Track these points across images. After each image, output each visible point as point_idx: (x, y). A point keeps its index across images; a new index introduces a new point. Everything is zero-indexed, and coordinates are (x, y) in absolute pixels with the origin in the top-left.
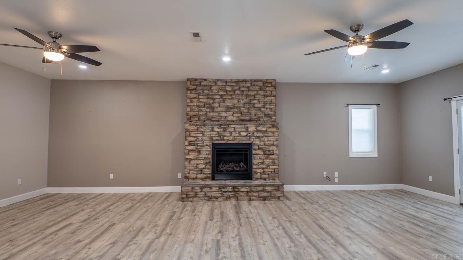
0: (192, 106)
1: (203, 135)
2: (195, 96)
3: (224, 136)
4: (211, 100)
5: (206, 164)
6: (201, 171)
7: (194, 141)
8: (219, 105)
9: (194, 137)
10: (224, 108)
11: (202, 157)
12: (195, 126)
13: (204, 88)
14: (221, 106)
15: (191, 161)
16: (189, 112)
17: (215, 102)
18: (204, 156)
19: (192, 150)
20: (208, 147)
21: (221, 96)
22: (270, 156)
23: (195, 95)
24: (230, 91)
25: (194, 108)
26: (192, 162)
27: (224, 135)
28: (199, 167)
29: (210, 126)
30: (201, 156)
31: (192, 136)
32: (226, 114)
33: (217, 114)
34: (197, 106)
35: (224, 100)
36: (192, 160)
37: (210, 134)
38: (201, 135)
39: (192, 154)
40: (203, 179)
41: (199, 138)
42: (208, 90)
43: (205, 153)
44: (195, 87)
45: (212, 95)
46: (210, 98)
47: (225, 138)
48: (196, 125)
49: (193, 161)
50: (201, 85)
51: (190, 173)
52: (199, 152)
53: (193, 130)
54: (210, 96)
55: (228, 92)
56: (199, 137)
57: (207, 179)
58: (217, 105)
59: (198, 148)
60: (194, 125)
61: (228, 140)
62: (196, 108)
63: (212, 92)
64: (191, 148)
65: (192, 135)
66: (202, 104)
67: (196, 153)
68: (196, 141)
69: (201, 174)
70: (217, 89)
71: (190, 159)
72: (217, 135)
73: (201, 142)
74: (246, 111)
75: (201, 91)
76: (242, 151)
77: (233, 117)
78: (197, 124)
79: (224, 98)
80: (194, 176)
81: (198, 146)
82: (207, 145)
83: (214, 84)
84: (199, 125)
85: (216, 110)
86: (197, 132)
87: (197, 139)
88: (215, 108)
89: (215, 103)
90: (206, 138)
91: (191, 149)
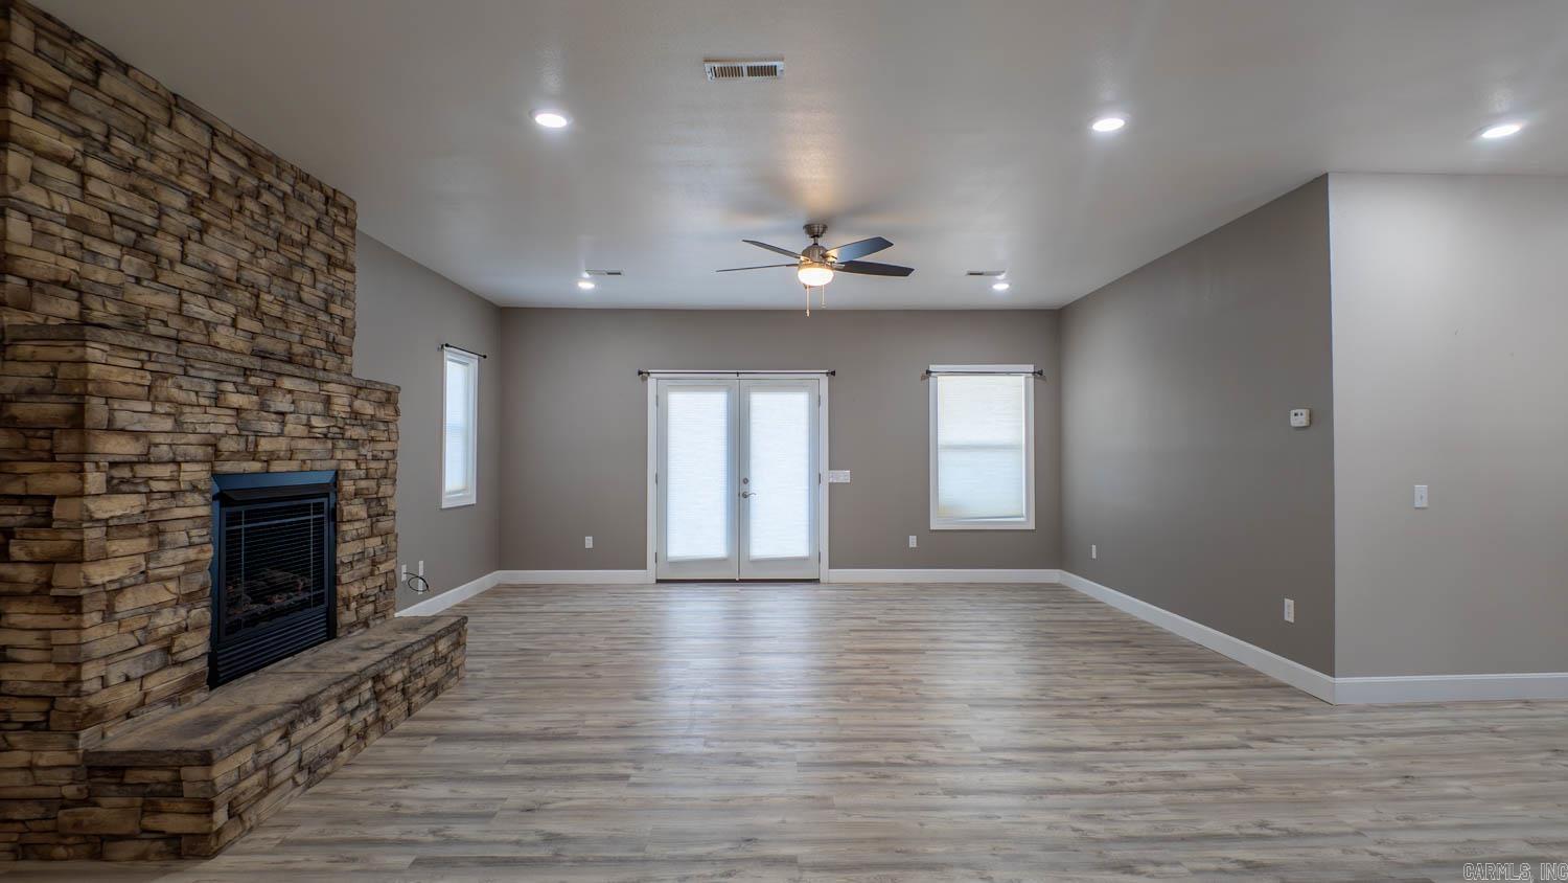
0: (44, 213)
1: (179, 427)
2: (68, 146)
3: (257, 434)
4: (147, 210)
5: (188, 599)
6: (168, 653)
7: (131, 464)
8: (184, 255)
9: (136, 435)
10: (203, 275)
11: (172, 560)
12: (138, 365)
13: (116, 118)
14: (191, 259)
15: (119, 598)
16: (25, 252)
17: (164, 225)
18: (182, 555)
19: (124, 522)
20: (197, 498)
21: (194, 205)
22: (380, 524)
23: (65, 138)
24: (226, 188)
25: (54, 228)
26: (126, 604)
27: (258, 428)
28: (156, 629)
29: (207, 374)
30: (168, 556)
31: (123, 431)
32: (211, 308)
33: (169, 301)
34: (75, 222)
35: (204, 228)
36: (120, 590)
37: (207, 418)
38: (168, 424)
39: (121, 552)
40: (174, 699)
41: (157, 445)
42: (134, 142)
43: (183, 538)
44: (66, 82)
45: (153, 178)
46: (143, 194)
47: (265, 445)
48: (143, 356)
49: (129, 594)
50: (95, 85)
51: (114, 680)
52: (157, 532)
53: (126, 390)
54: (143, 183)
55: (219, 194)
56: (159, 439)
57: (190, 689)
58: (171, 248)
59: (155, 505)
60: (134, 355)
61: (272, 457)
62: (68, 233)
63: (152, 157)
64: (119, 513)
65: (123, 419)
66: (100, 219)
67: (143, 544)
68: (146, 460)
69: (165, 673)
70: (175, 150)
71: (115, 586)
72: (234, 430)
73: (166, 471)
74: (276, 310)
75: (96, 129)
76: (305, 509)
77: (232, 330)
78: (150, 353)
79: (204, 216)
80: (130, 694)
81: (151, 492)
82: (194, 489)
83: (163, 116)
84: (162, 358)
85: (167, 277)
86: (147, 407)
87: (148, 454)
88: (165, 263)
89: (164, 230)
90: (190, 444)
91: (119, 517)
